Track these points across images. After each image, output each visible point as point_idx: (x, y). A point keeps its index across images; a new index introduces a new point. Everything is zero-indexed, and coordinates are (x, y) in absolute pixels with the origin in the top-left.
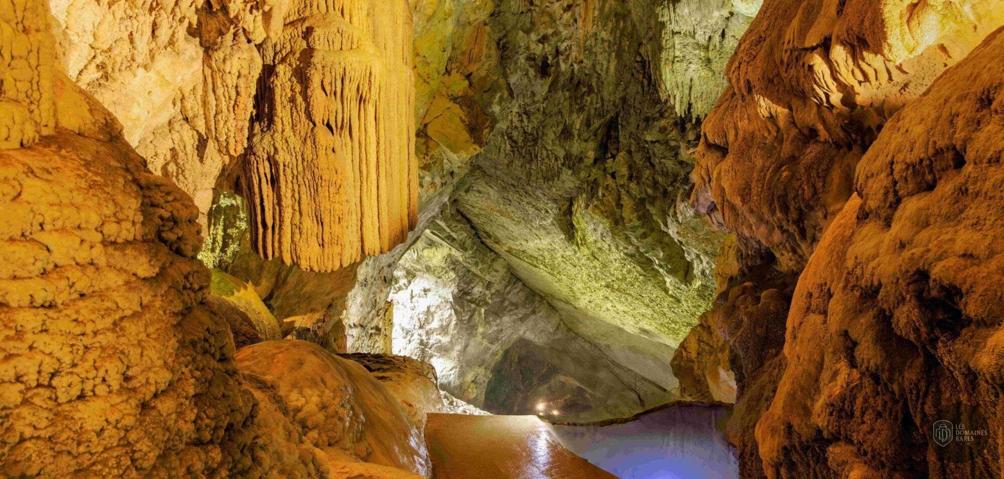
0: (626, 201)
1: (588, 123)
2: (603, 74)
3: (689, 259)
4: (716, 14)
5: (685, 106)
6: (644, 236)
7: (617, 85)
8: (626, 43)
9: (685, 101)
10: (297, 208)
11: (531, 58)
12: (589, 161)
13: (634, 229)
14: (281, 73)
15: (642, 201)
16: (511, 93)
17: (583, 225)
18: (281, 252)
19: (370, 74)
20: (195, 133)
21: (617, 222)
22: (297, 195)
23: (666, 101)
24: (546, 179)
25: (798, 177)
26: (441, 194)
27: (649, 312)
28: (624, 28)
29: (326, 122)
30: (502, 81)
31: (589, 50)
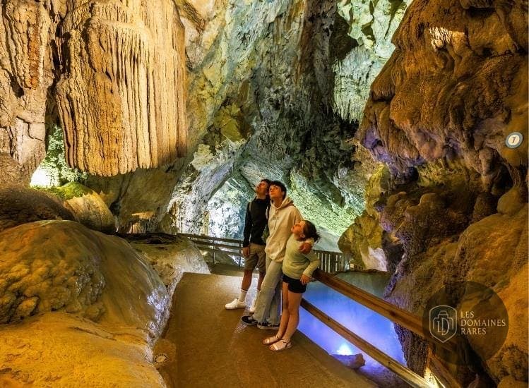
0: (315, 169)
1: (297, 133)
2: (305, 111)
3: (343, 196)
4: (364, 63)
5: (346, 114)
6: (322, 185)
7: (311, 116)
8: (315, 96)
9: (346, 111)
10: (86, 131)
11: (271, 101)
12: (297, 151)
13: (317, 182)
14: (74, 35)
15: (322, 169)
16: (261, 117)
17: (295, 180)
18: (77, 162)
19: (140, 41)
20: (6, 72)
21: (310, 179)
22: (86, 122)
23: (336, 113)
24: (278, 159)
25: (479, 85)
26: (229, 163)
27: (324, 219)
28: (315, 90)
29: (105, 71)
30: (257, 111)
31: (298, 99)
